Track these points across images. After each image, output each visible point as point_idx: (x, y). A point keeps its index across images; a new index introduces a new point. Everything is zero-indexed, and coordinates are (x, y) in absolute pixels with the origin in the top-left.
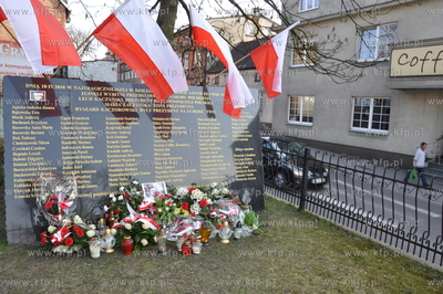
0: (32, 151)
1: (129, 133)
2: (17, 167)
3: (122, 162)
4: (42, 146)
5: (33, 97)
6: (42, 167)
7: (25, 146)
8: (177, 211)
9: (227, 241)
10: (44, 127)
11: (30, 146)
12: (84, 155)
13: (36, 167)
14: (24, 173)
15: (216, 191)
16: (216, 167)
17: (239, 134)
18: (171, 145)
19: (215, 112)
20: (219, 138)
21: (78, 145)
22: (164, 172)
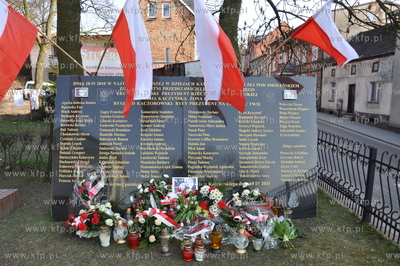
0: (75, 142)
1: (163, 126)
2: (63, 155)
3: (155, 155)
4: (83, 137)
5: (78, 94)
6: (82, 155)
7: (70, 137)
8: (199, 210)
9: (242, 252)
10: (86, 121)
11: (73, 137)
12: (119, 146)
13: (77, 155)
14: (68, 160)
15: (247, 192)
16: (257, 165)
17: (288, 128)
18: (207, 139)
19: (259, 104)
20: (263, 133)
21: (114, 137)
22: (198, 167)
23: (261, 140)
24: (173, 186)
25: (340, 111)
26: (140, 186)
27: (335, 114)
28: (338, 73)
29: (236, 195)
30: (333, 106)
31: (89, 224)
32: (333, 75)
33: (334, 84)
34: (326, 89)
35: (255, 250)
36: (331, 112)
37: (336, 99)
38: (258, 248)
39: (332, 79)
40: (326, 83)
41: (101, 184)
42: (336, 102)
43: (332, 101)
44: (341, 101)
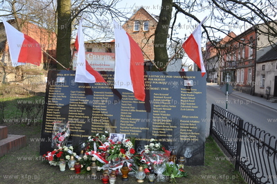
0: (55, 109)
1: (106, 101)
2: (48, 116)
3: (100, 119)
4: (60, 106)
5: (59, 81)
6: (59, 117)
7: (53, 106)
10: (62, 97)
11: (55, 106)
12: (80, 113)
13: (56, 117)
14: (51, 119)
15: (152, 145)
16: (165, 128)
17: (186, 105)
18: (133, 110)
19: (167, 89)
20: (169, 108)
21: (77, 107)
22: (126, 127)
23: (167, 112)
24: (109, 139)
25: (268, 95)
26: (89, 137)
27: (265, 98)
28: (266, 68)
29: (146, 146)
30: (263, 91)
31: (55, 157)
32: (263, 70)
33: (264, 76)
34: (259, 79)
35: (149, 182)
36: (262, 96)
37: (265, 87)
38: (151, 180)
39: (262, 72)
40: (258, 75)
41: (67, 135)
42: (265, 89)
43: (263, 88)
44: (269, 88)
